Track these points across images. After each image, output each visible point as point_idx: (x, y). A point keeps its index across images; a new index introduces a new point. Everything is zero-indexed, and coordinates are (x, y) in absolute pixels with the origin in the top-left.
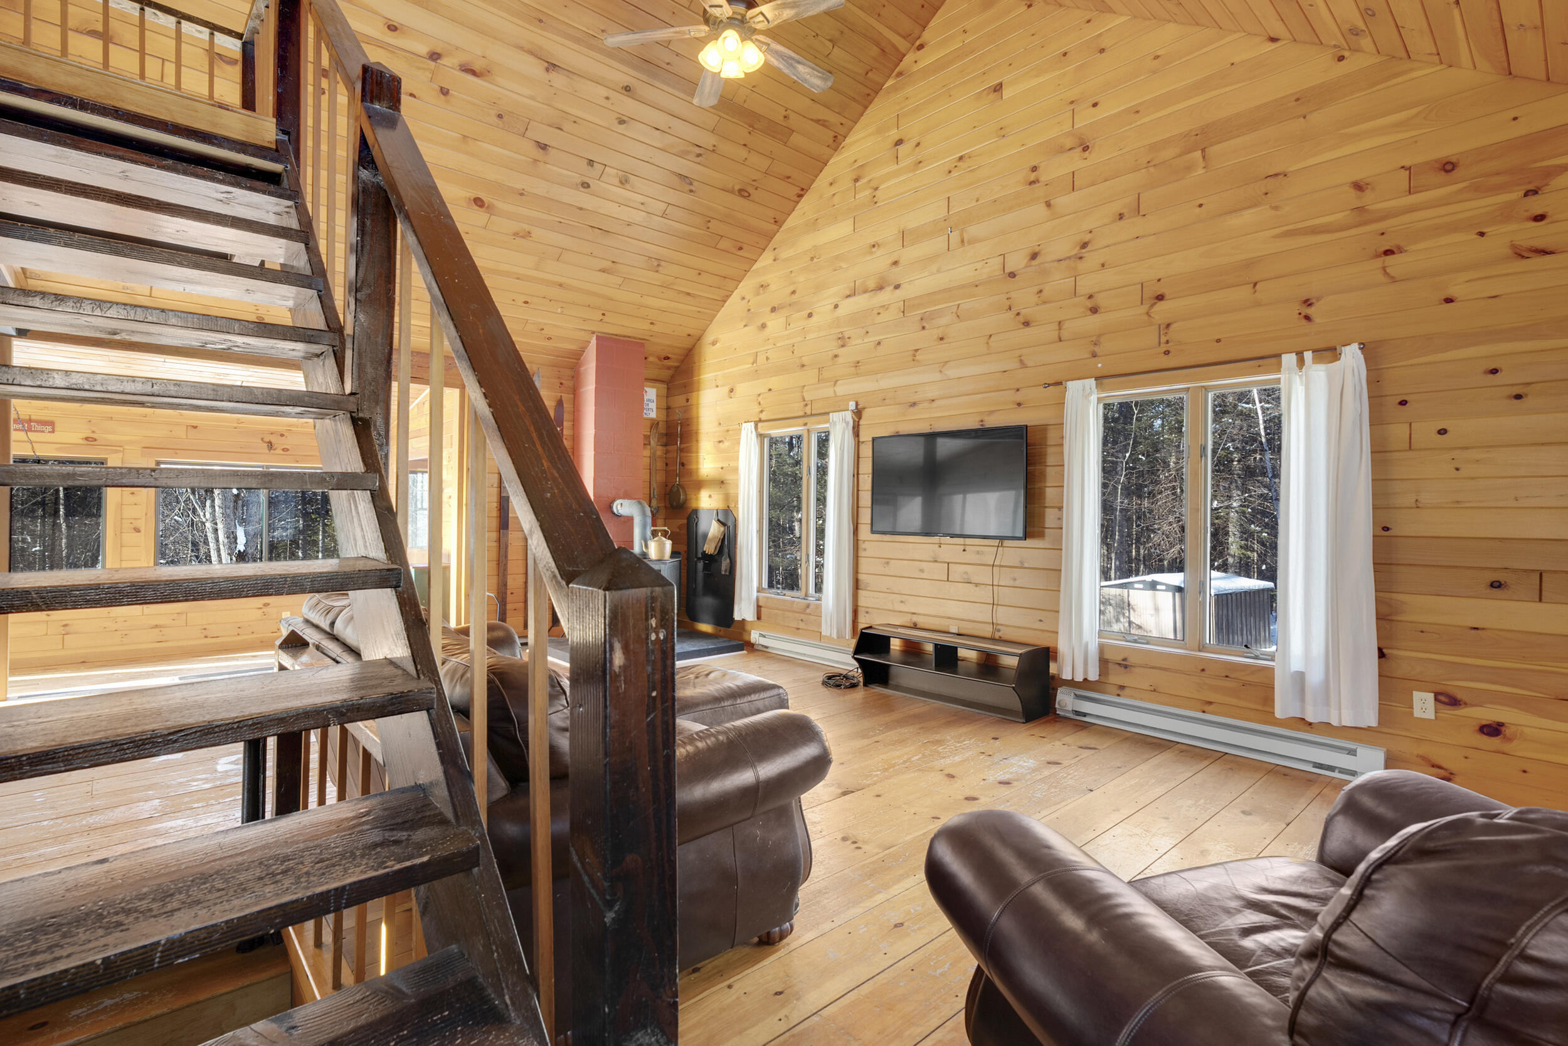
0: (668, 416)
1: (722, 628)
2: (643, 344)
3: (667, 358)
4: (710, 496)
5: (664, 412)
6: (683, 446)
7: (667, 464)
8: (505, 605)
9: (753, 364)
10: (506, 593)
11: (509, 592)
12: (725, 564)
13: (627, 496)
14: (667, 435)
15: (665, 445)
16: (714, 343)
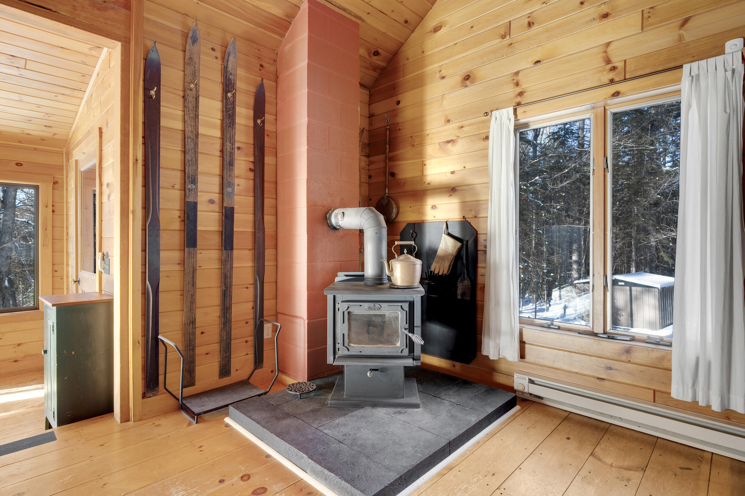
0: (370, 124)
1: (458, 364)
2: (358, 25)
3: (376, 53)
4: (434, 207)
5: (367, 120)
6: (391, 154)
7: (370, 177)
8: (194, 349)
9: (503, 37)
10: (194, 334)
11: (198, 332)
12: (462, 286)
13: (344, 205)
14: (369, 145)
15: (368, 156)
16: (436, 29)
